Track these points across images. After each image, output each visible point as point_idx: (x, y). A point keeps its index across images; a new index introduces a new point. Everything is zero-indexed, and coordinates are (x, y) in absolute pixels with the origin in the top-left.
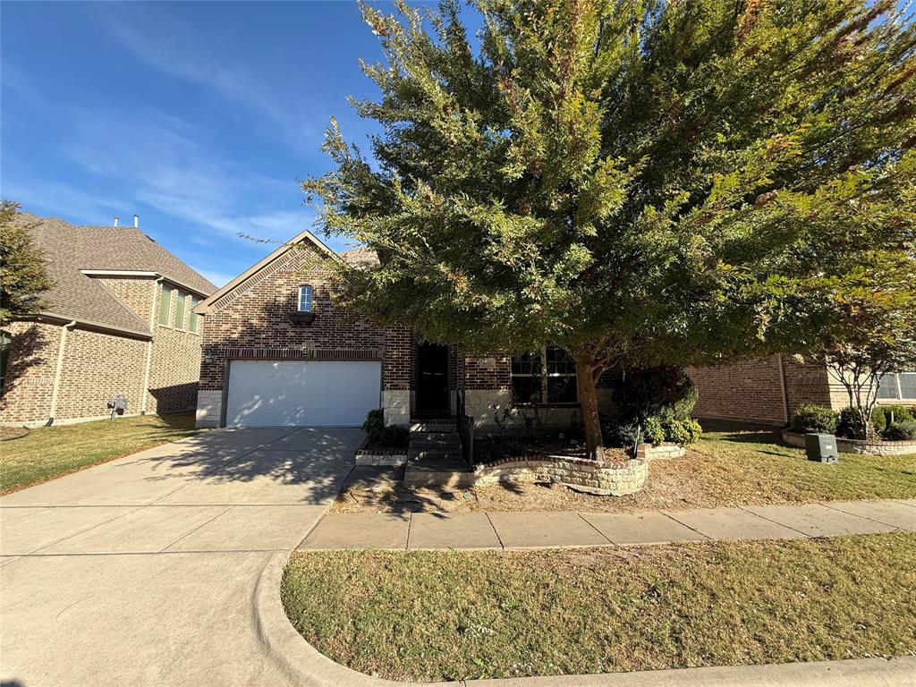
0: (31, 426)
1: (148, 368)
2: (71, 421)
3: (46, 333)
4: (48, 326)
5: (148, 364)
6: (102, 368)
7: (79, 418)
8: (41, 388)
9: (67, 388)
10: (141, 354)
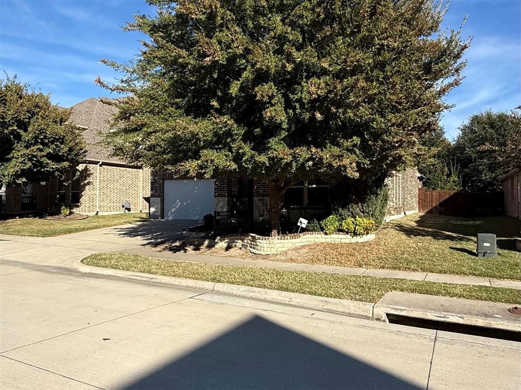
0: (90, 215)
1: (141, 185)
2: (105, 214)
3: (91, 169)
4: (91, 165)
5: (141, 182)
6: (117, 185)
7: (109, 212)
8: (92, 196)
9: (103, 196)
10: (137, 177)
